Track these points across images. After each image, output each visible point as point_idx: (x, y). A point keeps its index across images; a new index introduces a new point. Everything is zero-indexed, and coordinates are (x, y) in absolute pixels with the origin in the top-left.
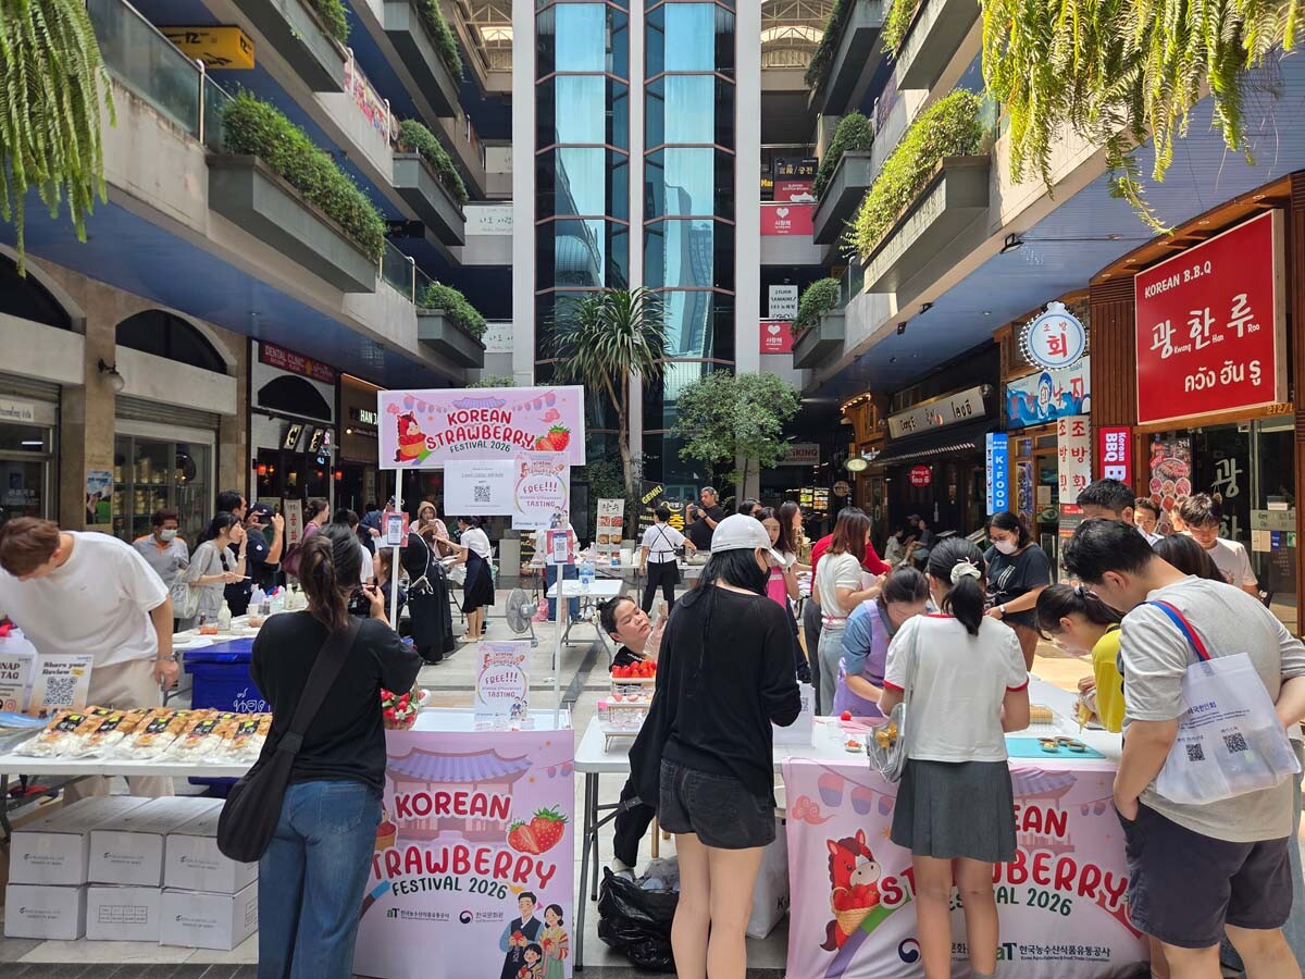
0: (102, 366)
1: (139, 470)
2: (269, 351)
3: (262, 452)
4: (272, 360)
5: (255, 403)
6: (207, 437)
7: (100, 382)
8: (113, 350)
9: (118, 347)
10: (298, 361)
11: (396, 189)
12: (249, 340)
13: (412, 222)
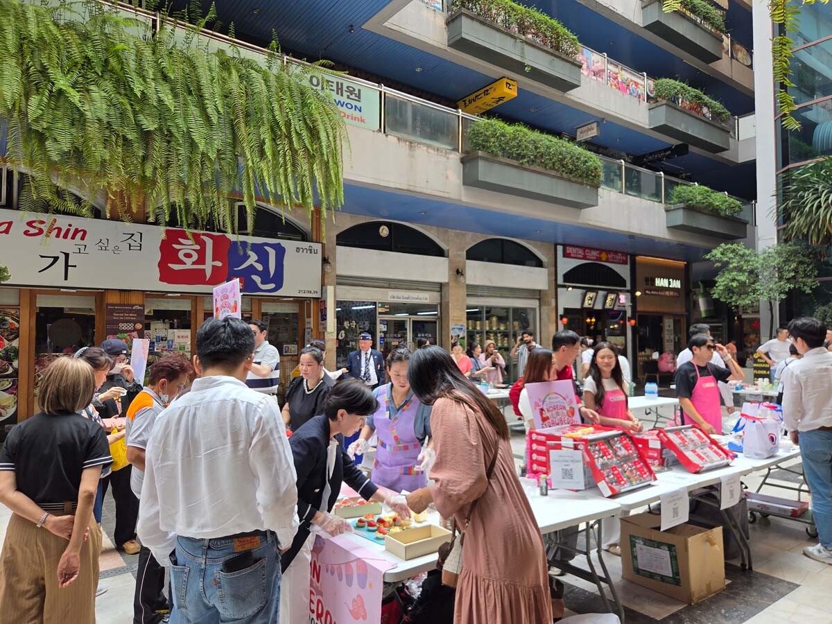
0: (458, 272)
1: (490, 323)
2: (569, 250)
3: (566, 310)
4: (572, 255)
5: (560, 281)
6: (534, 304)
7: (456, 281)
8: (465, 263)
9: (467, 261)
10: (595, 253)
11: (651, 129)
12: (556, 245)
13: (676, 146)
